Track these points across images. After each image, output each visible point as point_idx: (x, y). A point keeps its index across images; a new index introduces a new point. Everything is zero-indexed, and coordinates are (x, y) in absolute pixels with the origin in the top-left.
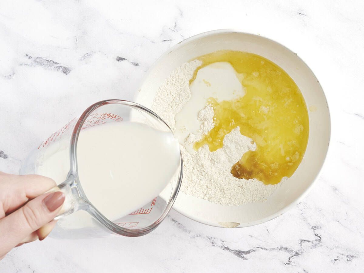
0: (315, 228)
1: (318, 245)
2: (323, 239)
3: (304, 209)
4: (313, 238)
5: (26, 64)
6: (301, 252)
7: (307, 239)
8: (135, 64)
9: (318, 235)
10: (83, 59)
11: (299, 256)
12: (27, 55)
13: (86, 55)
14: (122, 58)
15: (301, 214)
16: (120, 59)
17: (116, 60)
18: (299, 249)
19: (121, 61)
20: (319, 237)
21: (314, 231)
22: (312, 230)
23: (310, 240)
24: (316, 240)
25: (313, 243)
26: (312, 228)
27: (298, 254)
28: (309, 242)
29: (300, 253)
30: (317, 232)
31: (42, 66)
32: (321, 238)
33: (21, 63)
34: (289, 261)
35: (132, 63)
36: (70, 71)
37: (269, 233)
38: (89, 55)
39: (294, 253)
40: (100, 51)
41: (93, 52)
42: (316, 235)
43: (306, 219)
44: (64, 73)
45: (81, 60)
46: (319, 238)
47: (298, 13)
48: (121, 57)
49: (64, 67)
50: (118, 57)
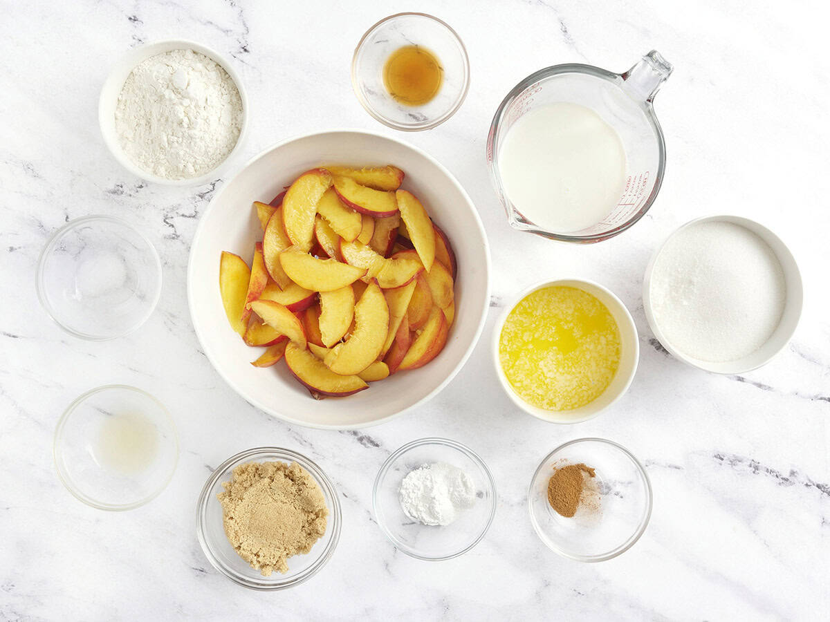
1: (168, 210)
2: (161, 219)
4: (178, 221)
5: (622, 483)
6: (195, 198)
11: (198, 193)
12: (622, 497)
18: (198, 203)
20: (167, 223)
22: (178, 234)
23: (181, 217)
24: (172, 218)
25: (177, 213)
26: (178, 236)
27: (200, 196)
28: (183, 215)
29: (197, 197)
30: (171, 230)
32: (165, 221)
33: (630, 485)
34: (214, 184)
39: (206, 197)
42: (173, 226)
46: (167, 220)
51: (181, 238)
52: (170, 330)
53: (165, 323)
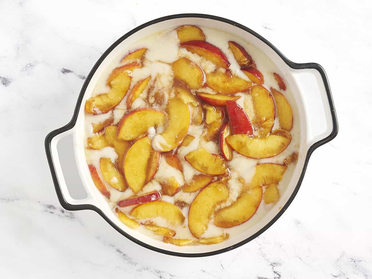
0: (274, 265)
3: (262, 244)
7: (265, 277)
8: (82, 77)
9: (277, 273)
10: (24, 69)
13: (28, 66)
14: (67, 70)
15: (259, 249)
16: (66, 71)
17: (60, 72)
19: (66, 73)
21: (273, 268)
35: (78, 75)
36: (10, 82)
37: (223, 268)
38: (31, 65)
40: (43, 62)
41: (36, 62)
43: (264, 254)
44: (4, 84)
45: (22, 71)
47: (264, 27)
49: (4, 78)
50: (63, 68)
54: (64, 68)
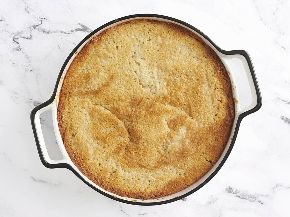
0: (18, 49)
1: (16, 34)
2: (12, 39)
3: (28, 66)
4: (20, 40)
5: (263, 196)
6: (31, 28)
7: (25, 39)
9: (16, 42)
10: (215, 200)
11: (33, 25)
12: (262, 204)
13: (212, 203)
15: (30, 61)
18: (32, 31)
20: (15, 41)
21: (19, 46)
22: (21, 47)
23: (23, 39)
24: (18, 38)
25: (21, 36)
26: (21, 49)
27: (33, 27)
28: (24, 37)
29: (32, 27)
30: (17, 45)
31: (249, 194)
33: (267, 197)
34: (42, 21)
36: (226, 190)
37: (58, 46)
38: (210, 203)
39: (37, 28)
40: (201, 206)
41: (206, 206)
42: (18, 43)
43: (26, 57)
44: (231, 188)
45: (217, 199)
46: (15, 40)
48: (183, 201)
49: (231, 193)
51: (22, 50)
52: (14, 101)
53: (12, 97)
54: (184, 202)
